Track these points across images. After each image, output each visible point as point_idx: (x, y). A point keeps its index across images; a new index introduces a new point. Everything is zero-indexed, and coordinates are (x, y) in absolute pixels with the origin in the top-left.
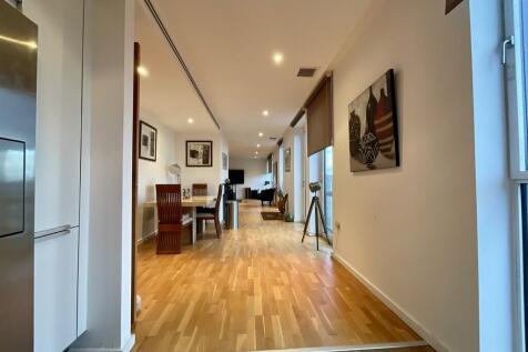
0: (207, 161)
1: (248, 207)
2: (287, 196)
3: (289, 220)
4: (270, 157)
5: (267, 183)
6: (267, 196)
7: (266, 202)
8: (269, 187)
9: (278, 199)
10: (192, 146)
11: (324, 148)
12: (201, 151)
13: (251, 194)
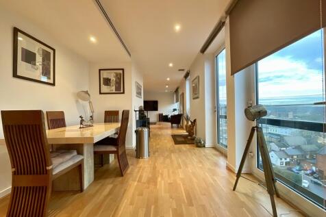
0: (120, 89)
1: (160, 128)
2: (195, 121)
3: (200, 145)
4: (177, 91)
5: (175, 110)
6: (176, 120)
7: (174, 125)
8: (176, 113)
9: (185, 123)
10: (105, 75)
11: (256, 61)
12: (113, 78)
13: (163, 118)
